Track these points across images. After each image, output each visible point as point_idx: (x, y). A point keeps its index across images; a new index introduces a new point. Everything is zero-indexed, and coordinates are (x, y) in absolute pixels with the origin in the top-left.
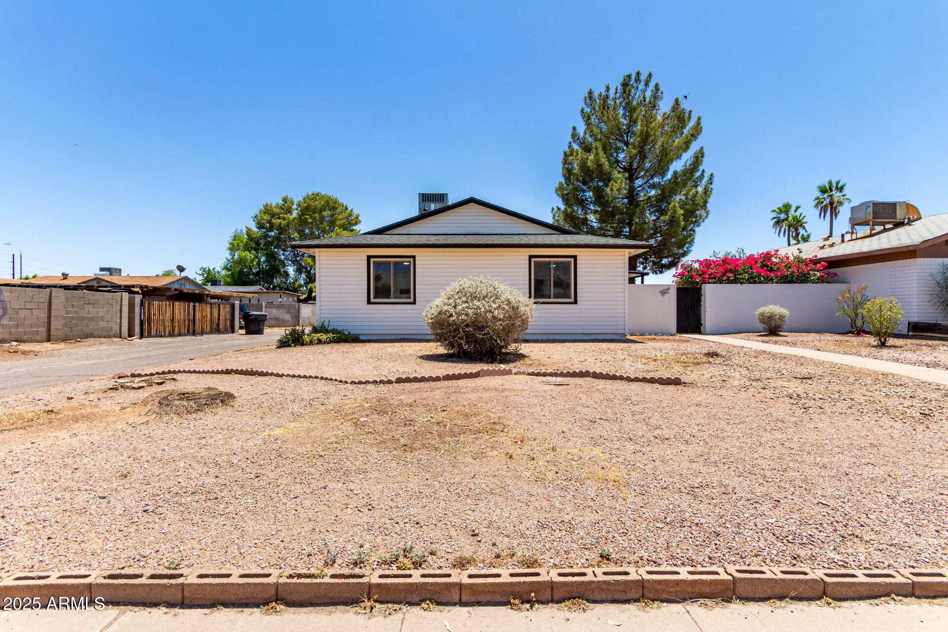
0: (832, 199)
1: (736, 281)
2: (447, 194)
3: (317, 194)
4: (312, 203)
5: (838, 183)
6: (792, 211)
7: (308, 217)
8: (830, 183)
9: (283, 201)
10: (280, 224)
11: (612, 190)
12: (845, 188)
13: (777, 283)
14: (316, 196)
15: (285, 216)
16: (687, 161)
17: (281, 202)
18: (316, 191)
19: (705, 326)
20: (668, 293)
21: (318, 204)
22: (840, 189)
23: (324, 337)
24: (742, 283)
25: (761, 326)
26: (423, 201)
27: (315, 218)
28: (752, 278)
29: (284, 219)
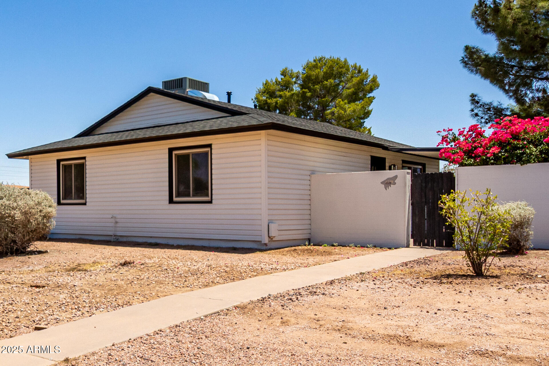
3: (320, 60)
4: (313, 73)
7: (306, 90)
9: (282, 74)
10: (276, 103)
14: (319, 63)
15: (281, 93)
17: (280, 78)
18: (319, 56)
20: (395, 184)
21: (321, 72)
27: (315, 91)
29: (281, 97)
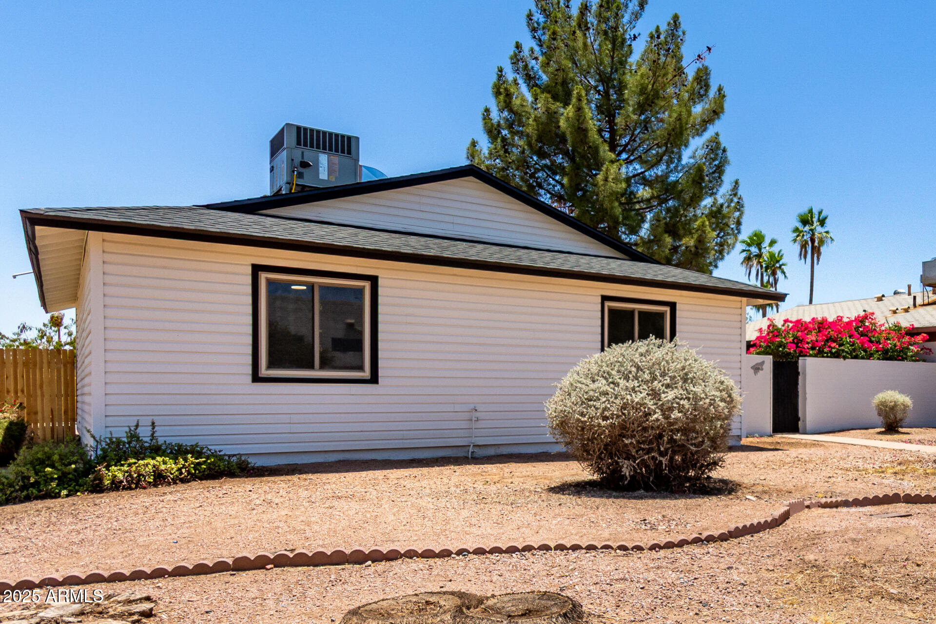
0: (813, 234)
1: (836, 355)
2: (357, 138)
5: (820, 213)
6: (765, 244)
8: (811, 211)
11: (606, 180)
12: (827, 221)
13: (879, 359)
16: (696, 150)
19: (805, 421)
20: (762, 369)
22: (822, 222)
23: (169, 466)
24: (845, 358)
25: (880, 420)
26: (299, 143)
28: (854, 350)
